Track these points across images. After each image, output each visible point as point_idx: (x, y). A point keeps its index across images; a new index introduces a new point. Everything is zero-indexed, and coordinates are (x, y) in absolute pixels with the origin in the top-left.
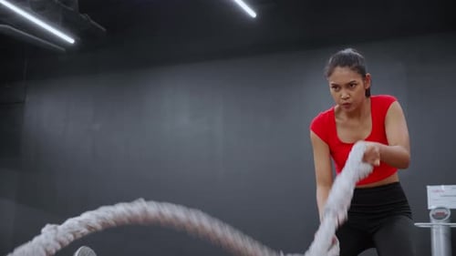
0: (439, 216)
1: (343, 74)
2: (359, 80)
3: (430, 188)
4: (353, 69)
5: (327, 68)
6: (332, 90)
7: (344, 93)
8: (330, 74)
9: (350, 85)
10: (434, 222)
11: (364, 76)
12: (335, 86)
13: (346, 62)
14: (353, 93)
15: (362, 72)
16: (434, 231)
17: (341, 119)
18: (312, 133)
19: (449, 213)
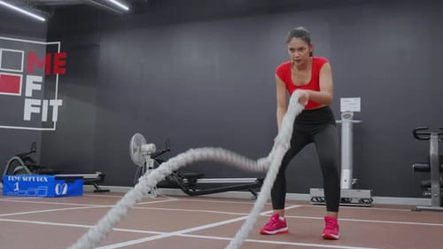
0: (347, 116)
1: (297, 42)
2: (306, 46)
3: (342, 100)
4: (303, 40)
5: (287, 38)
6: (289, 52)
7: (297, 54)
8: (289, 41)
9: (301, 49)
10: (343, 119)
11: (309, 44)
12: (292, 49)
13: (299, 34)
14: (302, 54)
15: (308, 41)
16: (343, 125)
17: (294, 71)
18: (276, 76)
19: (352, 114)
